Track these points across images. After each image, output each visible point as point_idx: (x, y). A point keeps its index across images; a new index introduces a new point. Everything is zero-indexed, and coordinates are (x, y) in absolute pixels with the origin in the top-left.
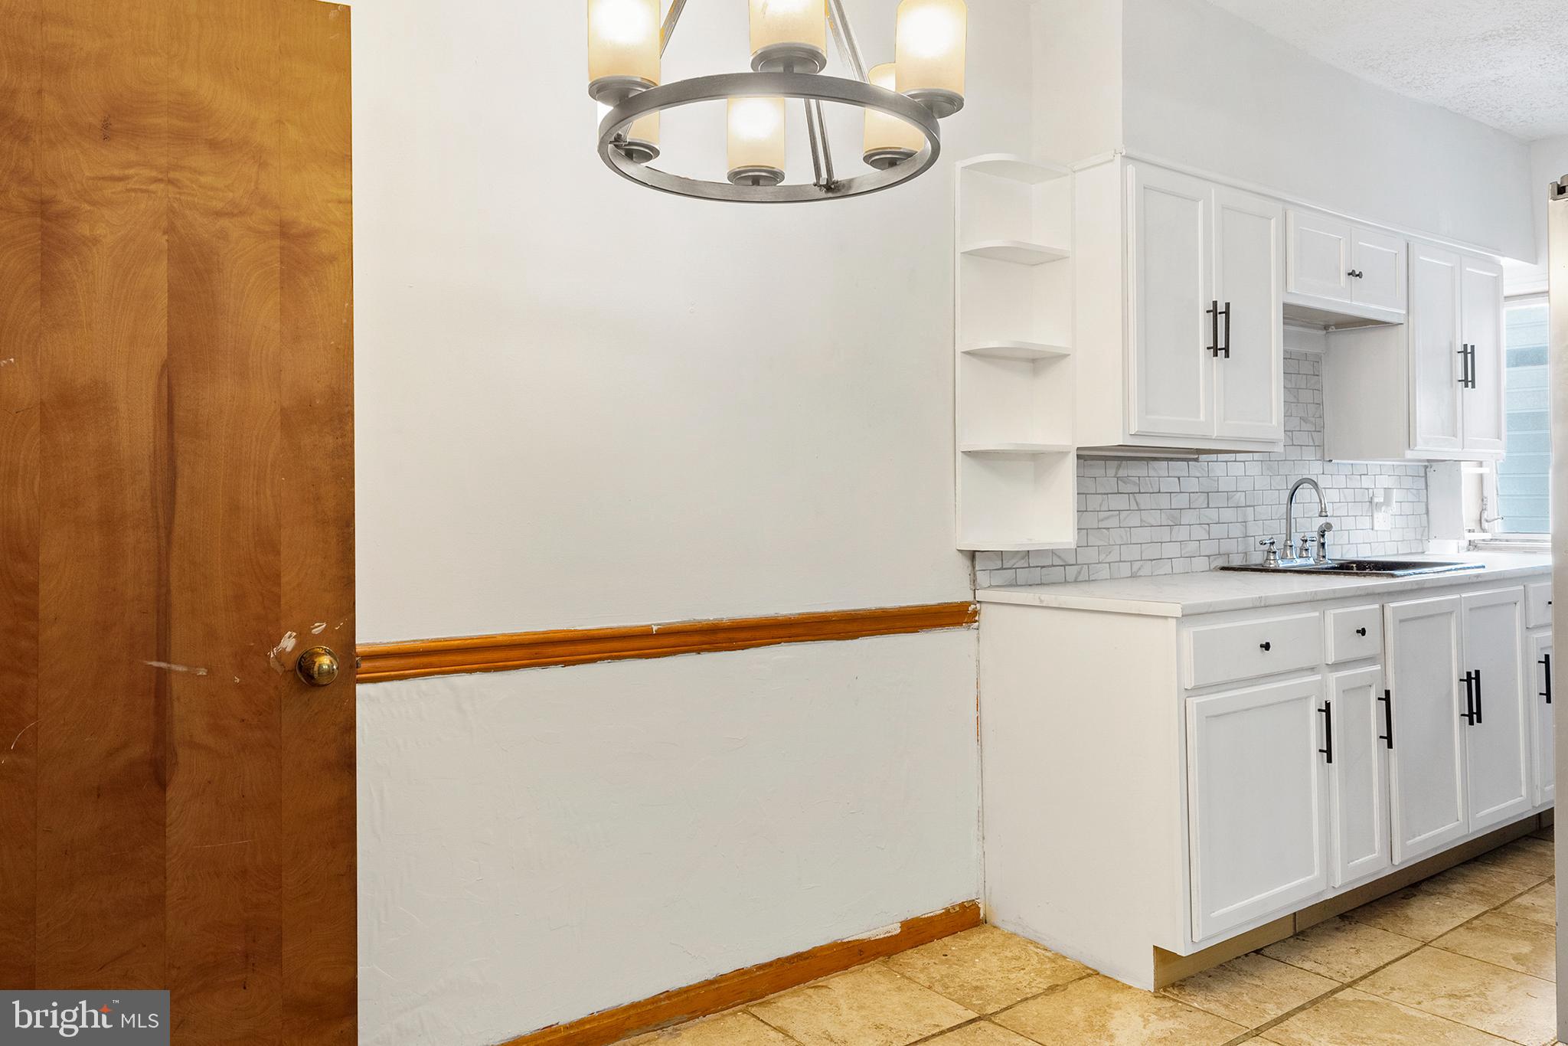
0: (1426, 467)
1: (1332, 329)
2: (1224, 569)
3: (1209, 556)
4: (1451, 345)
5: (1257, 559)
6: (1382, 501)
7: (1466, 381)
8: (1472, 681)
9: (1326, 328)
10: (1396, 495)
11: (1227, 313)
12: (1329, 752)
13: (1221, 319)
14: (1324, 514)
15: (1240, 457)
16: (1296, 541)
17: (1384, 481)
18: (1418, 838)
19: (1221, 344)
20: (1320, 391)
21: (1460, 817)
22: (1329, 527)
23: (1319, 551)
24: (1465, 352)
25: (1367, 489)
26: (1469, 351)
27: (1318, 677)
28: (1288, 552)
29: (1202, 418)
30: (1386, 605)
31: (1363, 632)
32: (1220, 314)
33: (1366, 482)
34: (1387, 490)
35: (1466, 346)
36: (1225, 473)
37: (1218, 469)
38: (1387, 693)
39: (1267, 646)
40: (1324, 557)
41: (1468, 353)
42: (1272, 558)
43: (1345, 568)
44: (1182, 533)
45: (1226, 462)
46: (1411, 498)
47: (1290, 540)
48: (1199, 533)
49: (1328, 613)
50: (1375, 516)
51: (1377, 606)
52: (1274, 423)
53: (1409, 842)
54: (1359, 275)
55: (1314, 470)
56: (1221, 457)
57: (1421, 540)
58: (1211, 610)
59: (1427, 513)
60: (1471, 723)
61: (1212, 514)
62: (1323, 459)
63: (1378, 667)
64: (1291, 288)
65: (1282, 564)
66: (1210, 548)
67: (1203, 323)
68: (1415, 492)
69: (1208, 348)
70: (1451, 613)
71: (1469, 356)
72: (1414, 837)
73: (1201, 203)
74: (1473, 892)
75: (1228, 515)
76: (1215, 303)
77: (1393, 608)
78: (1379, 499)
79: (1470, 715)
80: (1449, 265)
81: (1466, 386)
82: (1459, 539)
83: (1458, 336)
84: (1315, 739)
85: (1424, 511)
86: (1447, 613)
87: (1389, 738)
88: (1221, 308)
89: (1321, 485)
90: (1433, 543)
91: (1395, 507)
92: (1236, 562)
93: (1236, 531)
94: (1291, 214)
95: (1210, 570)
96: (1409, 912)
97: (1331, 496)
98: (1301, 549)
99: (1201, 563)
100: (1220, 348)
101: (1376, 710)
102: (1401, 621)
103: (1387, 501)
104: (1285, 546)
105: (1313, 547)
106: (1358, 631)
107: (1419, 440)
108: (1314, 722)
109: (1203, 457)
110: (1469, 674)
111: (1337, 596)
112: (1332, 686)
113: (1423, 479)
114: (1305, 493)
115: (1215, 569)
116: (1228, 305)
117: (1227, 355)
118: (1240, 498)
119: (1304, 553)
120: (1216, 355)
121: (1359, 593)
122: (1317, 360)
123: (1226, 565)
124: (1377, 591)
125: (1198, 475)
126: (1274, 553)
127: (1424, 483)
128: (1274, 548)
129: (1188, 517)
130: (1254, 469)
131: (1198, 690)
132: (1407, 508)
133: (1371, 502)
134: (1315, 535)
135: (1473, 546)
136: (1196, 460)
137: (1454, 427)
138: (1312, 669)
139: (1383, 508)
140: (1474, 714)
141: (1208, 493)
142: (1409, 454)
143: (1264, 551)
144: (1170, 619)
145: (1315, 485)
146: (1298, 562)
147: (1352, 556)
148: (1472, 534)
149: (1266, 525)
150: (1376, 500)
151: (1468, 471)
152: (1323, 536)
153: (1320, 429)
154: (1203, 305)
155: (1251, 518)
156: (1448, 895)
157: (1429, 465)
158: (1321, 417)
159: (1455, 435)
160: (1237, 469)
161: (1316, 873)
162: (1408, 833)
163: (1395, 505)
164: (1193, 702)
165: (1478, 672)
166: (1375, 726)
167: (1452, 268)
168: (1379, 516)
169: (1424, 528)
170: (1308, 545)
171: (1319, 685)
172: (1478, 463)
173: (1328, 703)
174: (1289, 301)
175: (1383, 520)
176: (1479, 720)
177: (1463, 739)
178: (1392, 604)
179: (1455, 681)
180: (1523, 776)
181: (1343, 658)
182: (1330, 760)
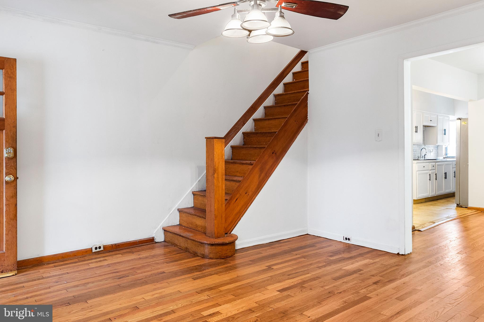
1: (426, 127)
4: (443, 129)
7: (445, 134)
10: (434, 150)
11: (417, 127)
12: (430, 179)
13: (417, 128)
15: (415, 145)
16: (422, 156)
17: (432, 148)
19: (416, 131)
20: (424, 135)
22: (426, 154)
24: (444, 130)
31: (434, 166)
32: (416, 127)
33: (430, 148)
34: (433, 149)
38: (436, 174)
39: (424, 167)
40: (426, 158)
41: (445, 130)
43: (429, 160)
49: (430, 164)
51: (435, 163)
52: (421, 141)
54: (431, 120)
55: (423, 146)
59: (438, 153)
62: (426, 145)
63: (435, 171)
64: (424, 123)
65: (420, 159)
67: (415, 129)
68: (436, 150)
70: (443, 165)
78: (431, 151)
79: (445, 178)
80: (442, 118)
82: (442, 157)
84: (428, 178)
87: (436, 179)
90: (438, 157)
94: (423, 113)
100: (416, 132)
101: (435, 176)
102: (438, 165)
103: (433, 151)
107: (438, 143)
108: (428, 176)
111: (431, 162)
114: (423, 150)
118: (414, 150)
121: (433, 162)
122: (426, 131)
127: (438, 148)
128: (419, 157)
130: (416, 146)
131: (418, 171)
132: (435, 152)
134: (424, 156)
135: (444, 158)
137: (442, 141)
138: (428, 170)
140: (446, 178)
142: (437, 145)
143: (417, 158)
145: (425, 149)
146: (422, 159)
147: (429, 158)
148: (444, 156)
149: (418, 154)
153: (426, 141)
154: (414, 126)
155: (416, 153)
157: (438, 146)
158: (424, 139)
161: (428, 193)
162: (438, 191)
163: (434, 152)
164: (417, 172)
165: (446, 173)
166: (435, 178)
167: (443, 118)
168: (431, 153)
169: (437, 156)
170: (423, 157)
171: (429, 172)
172: (445, 146)
173: (430, 174)
174: (423, 125)
175: (432, 154)
176: (446, 179)
177: (444, 180)
178: (437, 163)
179: (443, 173)
180: (451, 187)
181: (431, 169)
182: (430, 180)
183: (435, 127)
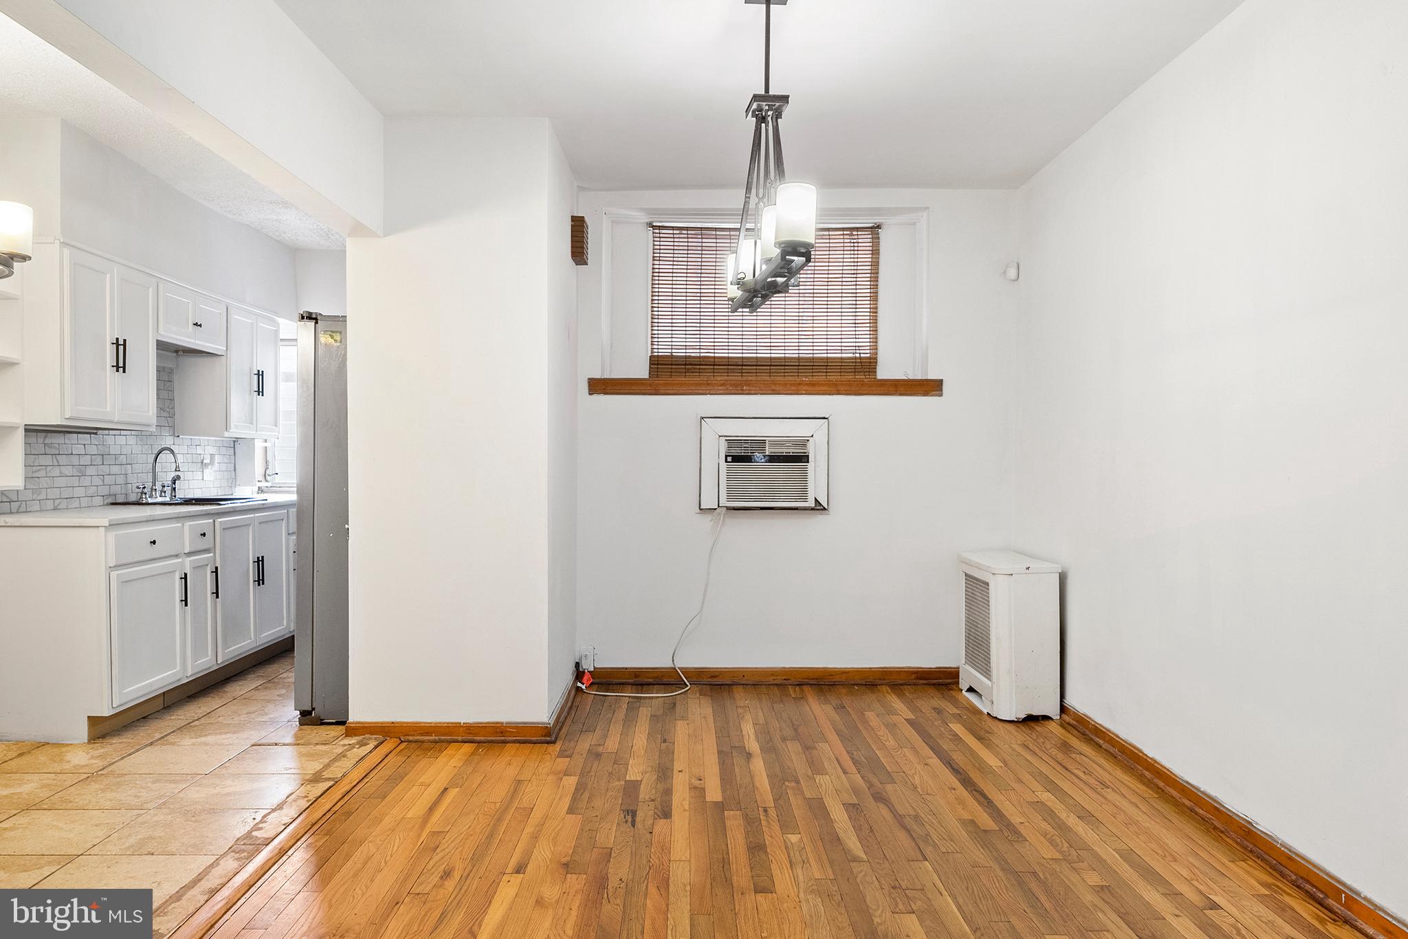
0: (235, 441)
1: (180, 353)
2: (113, 504)
3: (103, 496)
4: (251, 369)
5: (133, 498)
6: (209, 462)
7: (259, 391)
8: (260, 562)
9: (177, 352)
10: (217, 459)
12: (186, 601)
13: (121, 348)
14: (178, 469)
15: (123, 432)
16: (158, 487)
17: (211, 450)
18: (230, 649)
19: (121, 364)
20: (172, 391)
21: (253, 637)
22: (178, 478)
23: (172, 492)
24: (258, 374)
25: (200, 454)
26: (261, 373)
27: (180, 560)
28: (154, 493)
29: (108, 409)
30: (216, 521)
31: (204, 535)
32: (120, 346)
33: (199, 450)
34: (212, 455)
35: (259, 371)
36: (115, 443)
37: (110, 440)
38: (217, 568)
39: (154, 542)
40: (175, 496)
41: (260, 375)
42: (144, 496)
43: (188, 502)
44: (86, 481)
45: (115, 435)
46: (226, 460)
47: (155, 485)
48: (97, 481)
49: (185, 524)
50: (205, 471)
51: (211, 521)
52: (151, 413)
53: (226, 651)
54: (200, 326)
55: (168, 441)
56: (111, 432)
57: (231, 487)
58: (125, 522)
59: (235, 470)
60: (259, 585)
61: (106, 469)
62: (173, 435)
63: (212, 555)
64: (161, 331)
65: (150, 501)
66: (105, 490)
67: (110, 351)
68: (228, 457)
69: (113, 366)
70: (250, 525)
71: (261, 377)
72: (229, 648)
73: (108, 275)
74: (258, 676)
75: (115, 469)
76: (117, 339)
77: (220, 522)
78: (207, 461)
79: (259, 581)
80: (251, 321)
81: (259, 395)
82: (253, 486)
83: (255, 364)
84: (178, 595)
85: (233, 469)
86: (247, 525)
87: (217, 593)
88: (121, 342)
89: (176, 451)
90: (238, 488)
91: (216, 466)
92: (121, 499)
93: (121, 480)
94: (161, 285)
95: (104, 505)
96: (226, 690)
97: (180, 458)
98: (161, 492)
99: (98, 501)
100: (120, 367)
101: (209, 578)
102: (224, 529)
103: (212, 463)
104: (152, 489)
105: (168, 490)
106: (201, 535)
107: (231, 426)
108: (178, 585)
109: (100, 432)
110: (258, 558)
111: (191, 515)
112: (187, 564)
113: (233, 449)
114: (165, 456)
115: (108, 504)
116: (125, 341)
117: (124, 372)
118: (123, 459)
119: (163, 494)
120: (118, 371)
121: (202, 513)
122: (171, 372)
123: (114, 502)
124: (212, 512)
125: (97, 443)
126: (146, 494)
127: (233, 451)
128: (145, 490)
129: (91, 471)
130: (132, 440)
131: (117, 567)
132: (224, 467)
133: (202, 463)
134: (170, 482)
135: (260, 490)
136: (96, 434)
137: (251, 419)
138: (177, 556)
139: (209, 467)
140: (260, 580)
141: (103, 455)
142: (226, 434)
143: (137, 493)
144: (100, 528)
145: (172, 452)
146: (160, 500)
147: (191, 496)
148: (260, 483)
149: (139, 477)
150: (205, 461)
151: (259, 445)
152: (175, 483)
153: (172, 416)
154: (109, 339)
155: (130, 472)
156: (245, 680)
157: (236, 441)
158: (173, 408)
159: (252, 424)
160: (121, 440)
161: (178, 668)
162: (226, 646)
163: (216, 465)
164: (114, 574)
165: (263, 557)
166: (210, 587)
167: (252, 323)
168: (207, 471)
169: (233, 479)
170: (165, 489)
171: (182, 564)
172: (266, 441)
173: (186, 575)
174: (160, 339)
175: (209, 474)
176: (263, 584)
177: (254, 594)
178: (219, 520)
179: (251, 562)
180: (285, 615)
181: (193, 549)
182: (186, 605)
183: (216, 359)
